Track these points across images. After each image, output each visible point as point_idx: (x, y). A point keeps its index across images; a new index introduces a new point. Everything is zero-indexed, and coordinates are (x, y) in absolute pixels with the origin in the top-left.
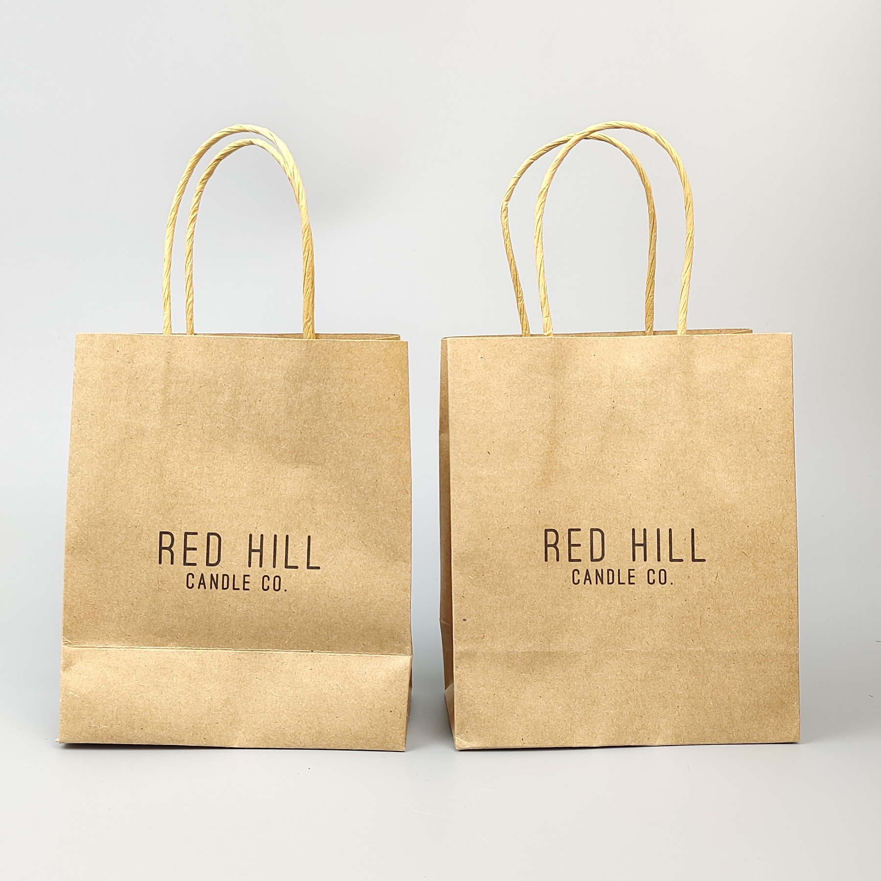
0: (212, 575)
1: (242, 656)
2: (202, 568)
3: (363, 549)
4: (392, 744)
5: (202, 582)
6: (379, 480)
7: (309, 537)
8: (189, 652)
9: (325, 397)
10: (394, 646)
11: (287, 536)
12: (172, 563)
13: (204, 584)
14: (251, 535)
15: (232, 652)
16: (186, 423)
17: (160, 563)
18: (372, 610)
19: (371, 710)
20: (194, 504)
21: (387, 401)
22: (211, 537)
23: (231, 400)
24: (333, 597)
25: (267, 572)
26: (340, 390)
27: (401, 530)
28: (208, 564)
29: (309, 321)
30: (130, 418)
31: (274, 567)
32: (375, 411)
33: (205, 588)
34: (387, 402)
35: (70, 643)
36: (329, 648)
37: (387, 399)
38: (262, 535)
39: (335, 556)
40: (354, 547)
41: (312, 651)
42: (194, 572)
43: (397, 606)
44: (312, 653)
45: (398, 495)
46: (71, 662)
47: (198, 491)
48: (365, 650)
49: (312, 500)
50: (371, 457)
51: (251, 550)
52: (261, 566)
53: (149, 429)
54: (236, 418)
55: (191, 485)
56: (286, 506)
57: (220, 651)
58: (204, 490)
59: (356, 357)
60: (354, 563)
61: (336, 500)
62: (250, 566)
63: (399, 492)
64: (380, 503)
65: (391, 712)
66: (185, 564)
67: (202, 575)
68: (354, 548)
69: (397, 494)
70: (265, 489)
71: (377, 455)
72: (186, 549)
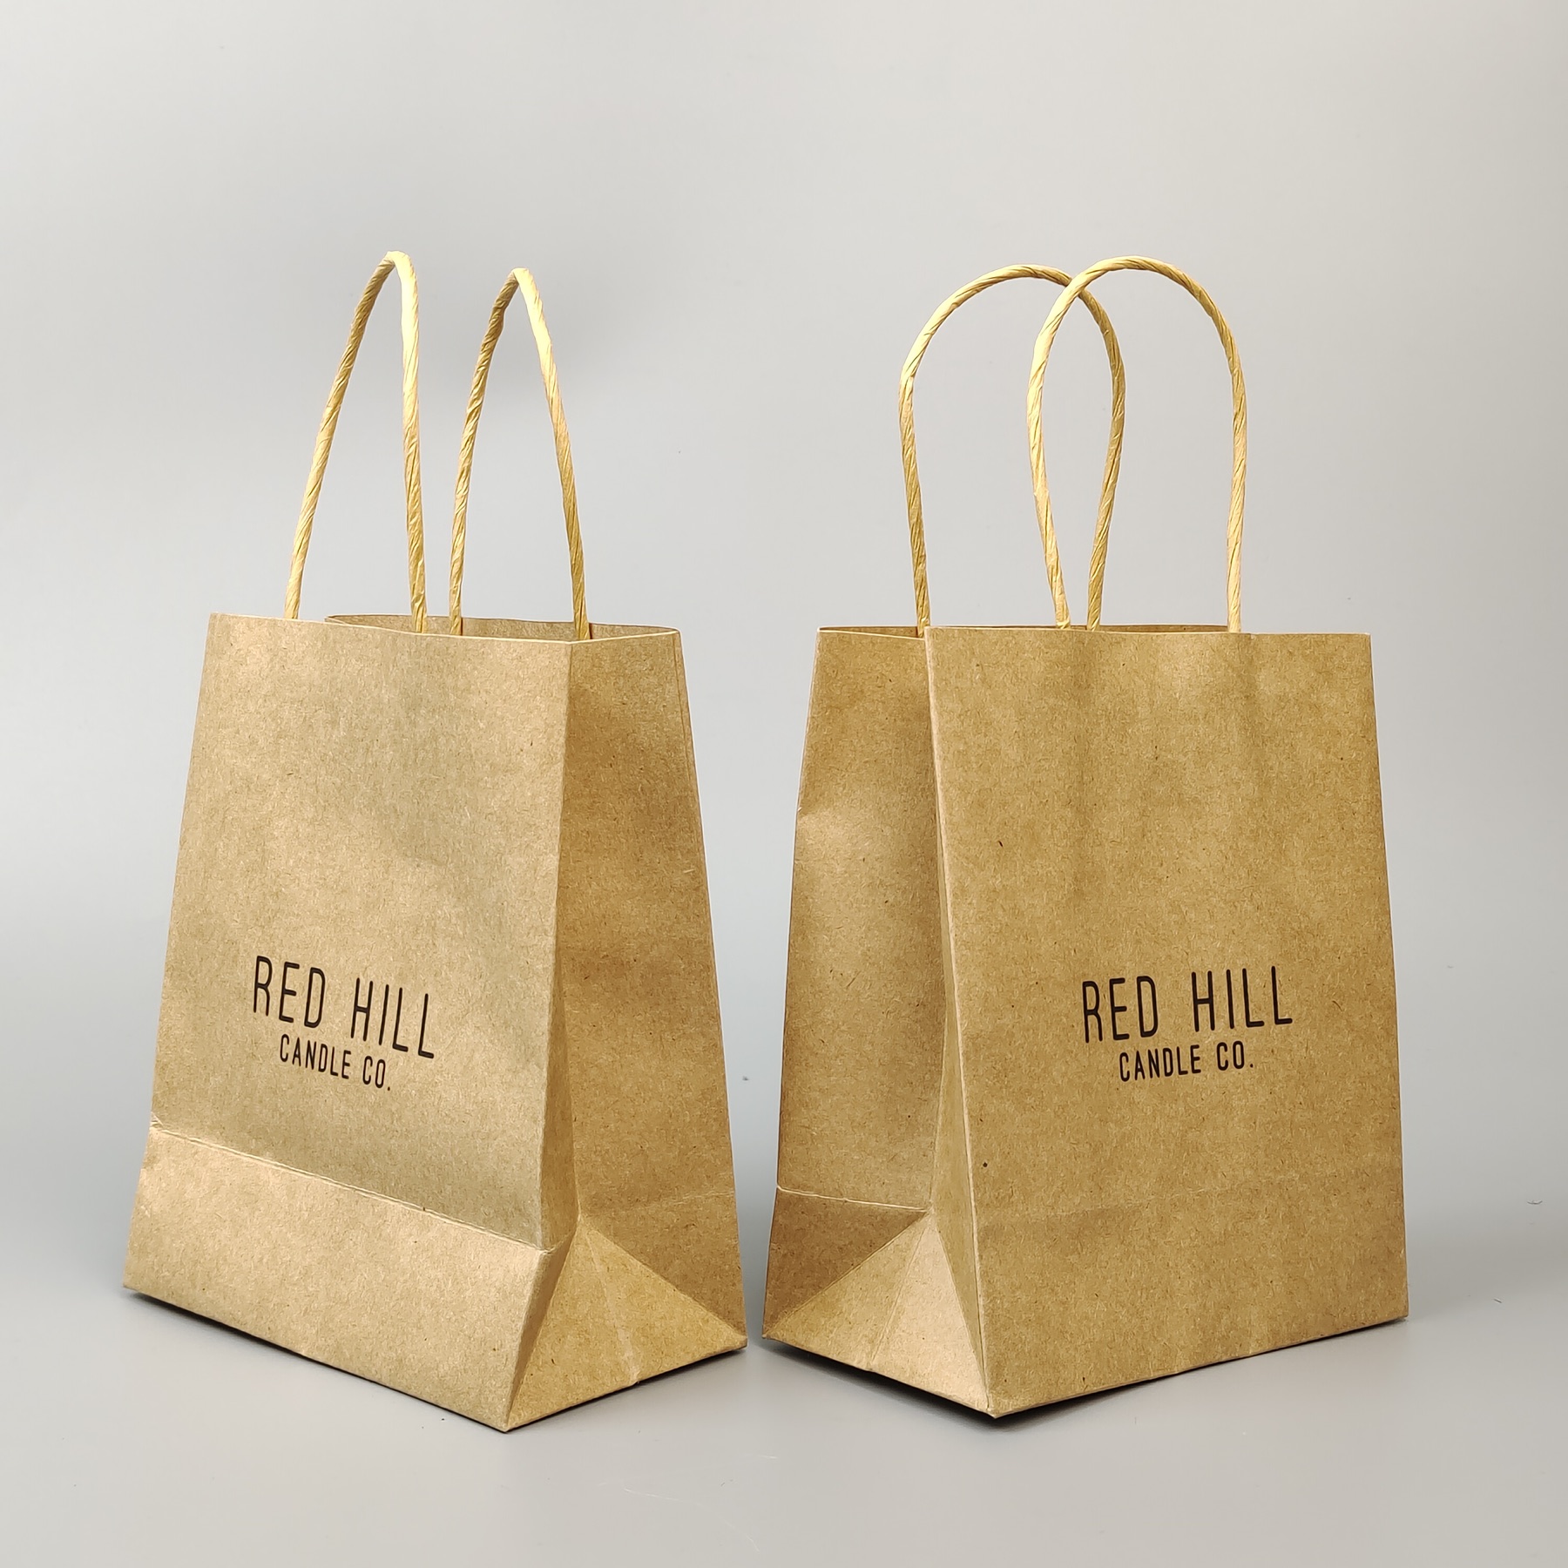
0: (309, 1042)
1: (342, 1196)
2: (297, 1030)
3: (489, 1030)
4: (487, 1411)
5: (297, 1055)
6: (505, 903)
7: (427, 996)
8: (284, 1173)
9: (442, 740)
10: (523, 1227)
11: (401, 990)
12: (267, 1014)
13: (299, 1056)
14: (358, 981)
15: (330, 1185)
16: (298, 771)
17: (255, 1010)
18: (490, 1150)
19: (470, 1338)
20: (298, 915)
21: (518, 754)
22: (315, 974)
23: (345, 738)
24: (444, 1114)
25: (371, 1050)
26: (457, 729)
27: (532, 1003)
28: (307, 1024)
29: (417, 600)
30: (236, 758)
31: (380, 1043)
32: (500, 772)
33: (300, 1065)
34: (519, 757)
35: (161, 1126)
36: (443, 1209)
37: (518, 750)
38: (371, 983)
39: (455, 1038)
40: (479, 1025)
41: (424, 1210)
42: (290, 1032)
43: (522, 1149)
44: (424, 1213)
45: (531, 935)
46: (154, 1157)
47: (305, 893)
48: (487, 1224)
49: (433, 928)
50: (494, 859)
51: (357, 1009)
52: (365, 1039)
53: (256, 779)
54: (352, 769)
55: (297, 882)
56: (403, 934)
57: (319, 1180)
58: (313, 893)
59: (475, 669)
60: (477, 1055)
61: (461, 933)
62: (352, 1036)
63: (532, 931)
64: (507, 947)
65: (494, 1350)
66: (282, 1018)
67: (298, 1040)
68: (478, 1027)
69: (529, 933)
70: (382, 900)
71: (502, 855)
72: (285, 992)
